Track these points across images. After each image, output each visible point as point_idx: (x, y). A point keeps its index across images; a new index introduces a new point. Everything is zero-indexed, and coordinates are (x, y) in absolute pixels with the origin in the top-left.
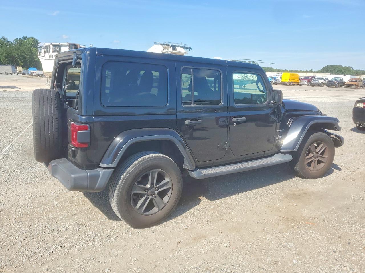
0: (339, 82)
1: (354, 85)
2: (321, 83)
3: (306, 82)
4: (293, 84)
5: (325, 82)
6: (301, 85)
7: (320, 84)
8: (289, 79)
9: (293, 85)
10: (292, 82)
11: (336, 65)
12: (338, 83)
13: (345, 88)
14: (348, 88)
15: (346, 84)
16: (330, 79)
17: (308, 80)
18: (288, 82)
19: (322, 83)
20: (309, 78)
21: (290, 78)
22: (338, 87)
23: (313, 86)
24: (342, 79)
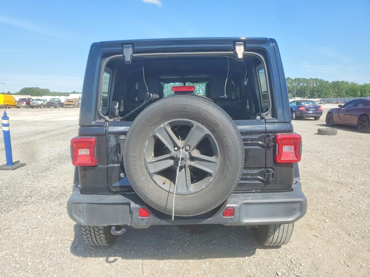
0: (58, 102)
1: (72, 105)
2: (40, 104)
3: (24, 104)
4: (9, 106)
5: (44, 104)
6: (18, 107)
7: (40, 106)
8: (4, 102)
9: (9, 108)
10: (7, 105)
11: (33, 87)
12: (57, 104)
13: (65, 108)
14: (67, 108)
15: (65, 105)
16: (48, 101)
17: (26, 102)
18: (3, 105)
19: (42, 104)
20: (27, 100)
21: (5, 100)
22: (58, 108)
23: (33, 108)
24: (59, 100)
